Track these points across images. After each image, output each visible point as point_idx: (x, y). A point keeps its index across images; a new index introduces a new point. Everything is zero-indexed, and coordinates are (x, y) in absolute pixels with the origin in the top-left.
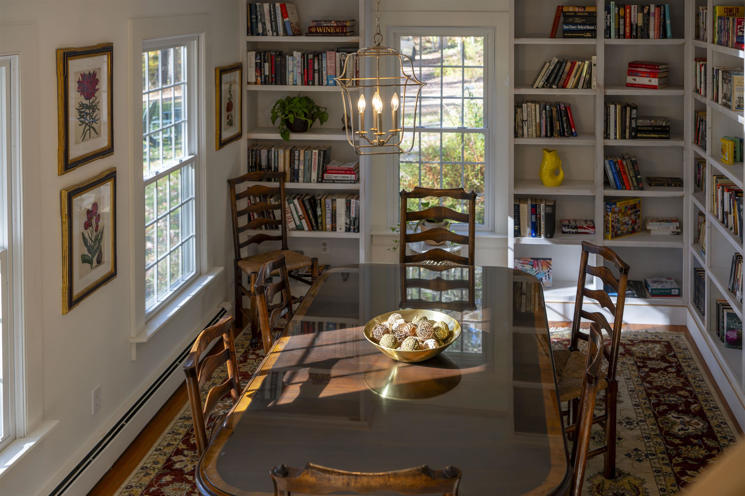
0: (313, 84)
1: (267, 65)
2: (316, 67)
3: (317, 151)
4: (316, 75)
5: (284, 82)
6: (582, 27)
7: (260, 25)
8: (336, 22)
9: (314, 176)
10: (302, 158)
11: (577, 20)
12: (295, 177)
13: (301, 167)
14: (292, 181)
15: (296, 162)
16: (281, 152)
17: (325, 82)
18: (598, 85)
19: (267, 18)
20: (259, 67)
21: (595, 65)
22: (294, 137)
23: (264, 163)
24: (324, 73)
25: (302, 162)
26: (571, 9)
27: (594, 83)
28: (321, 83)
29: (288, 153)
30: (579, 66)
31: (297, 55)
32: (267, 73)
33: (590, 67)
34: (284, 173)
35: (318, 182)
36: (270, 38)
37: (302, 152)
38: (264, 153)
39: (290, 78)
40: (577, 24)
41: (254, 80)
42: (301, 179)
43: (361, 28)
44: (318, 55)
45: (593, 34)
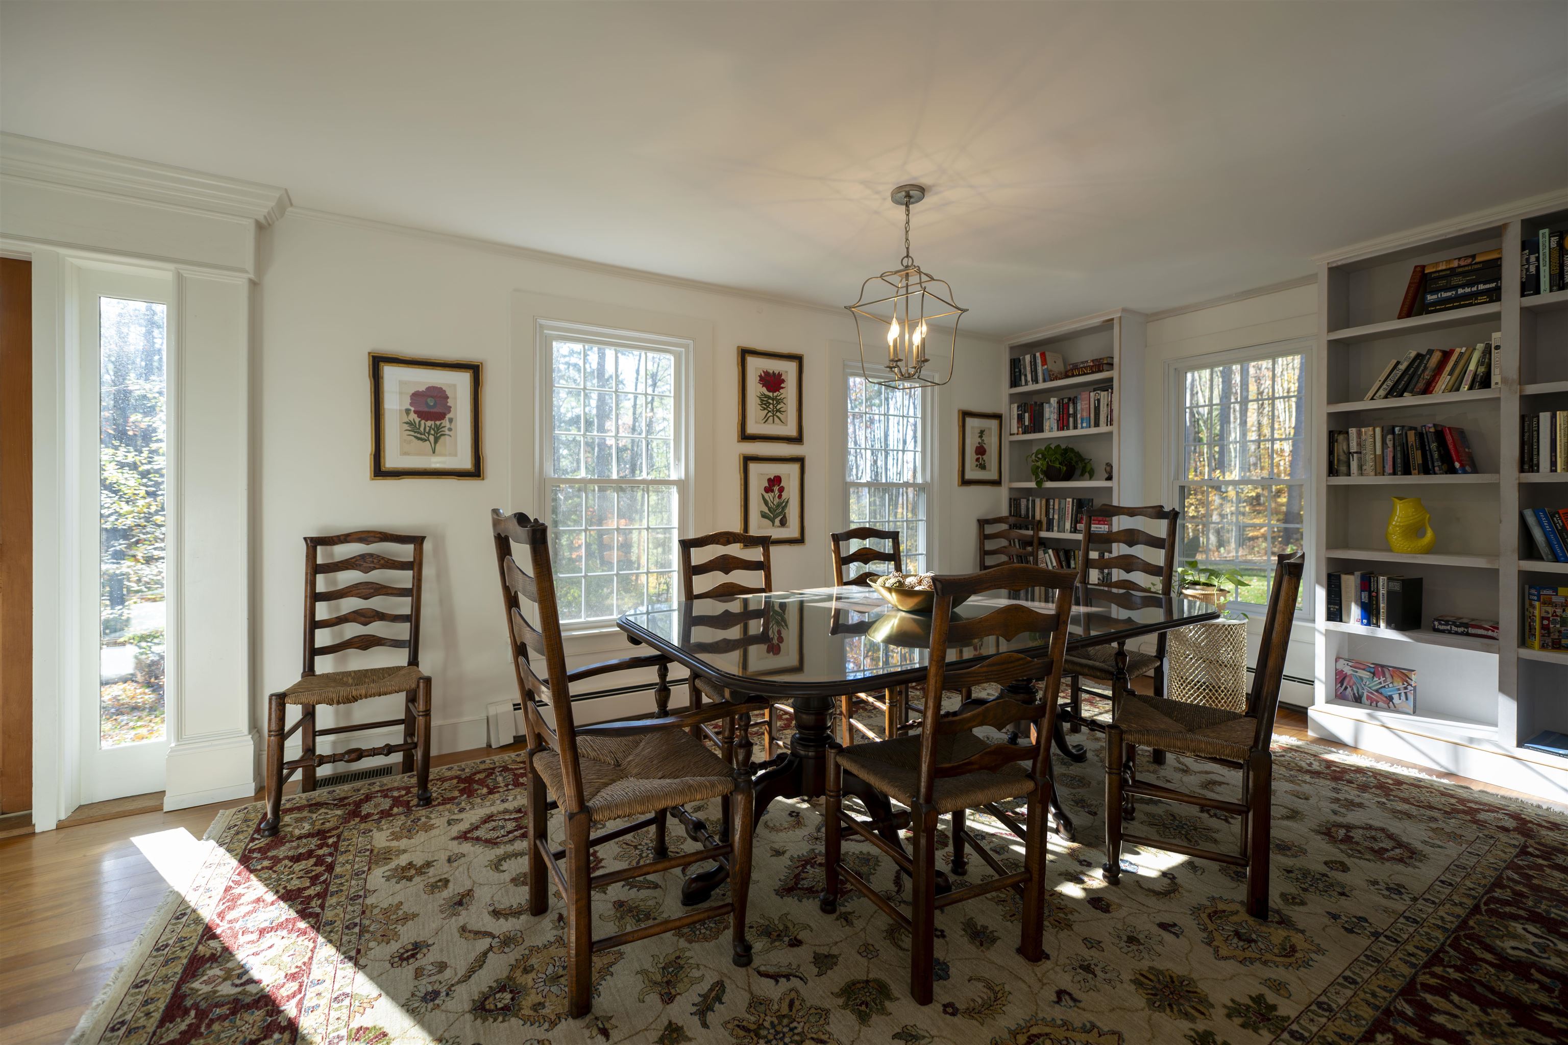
0: (1068, 429)
1: (1027, 415)
2: (1071, 411)
3: (1070, 500)
4: (1071, 420)
5: (1041, 430)
6: (1467, 290)
7: (1023, 378)
8: (1093, 361)
9: (1068, 525)
10: (1056, 507)
11: (1456, 281)
12: (1050, 528)
13: (1056, 517)
14: (1048, 530)
15: (1051, 511)
16: (1038, 501)
17: (1079, 426)
18: (1505, 381)
19: (1028, 369)
20: (1020, 418)
21: (1497, 348)
22: (1049, 484)
23: (1023, 512)
24: (1079, 416)
25: (1057, 512)
26: (1442, 267)
27: (1495, 378)
28: (1075, 427)
29: (1044, 502)
30: (1461, 354)
31: (1053, 401)
32: (1027, 423)
33: (1487, 351)
34: (1040, 522)
35: (1071, 532)
36: (1031, 387)
37: (1057, 501)
38: (1023, 502)
39: (1047, 425)
40: (1455, 288)
41: (1016, 431)
42: (1055, 528)
43: (1116, 361)
44: (1074, 400)
45: (1495, 295)
